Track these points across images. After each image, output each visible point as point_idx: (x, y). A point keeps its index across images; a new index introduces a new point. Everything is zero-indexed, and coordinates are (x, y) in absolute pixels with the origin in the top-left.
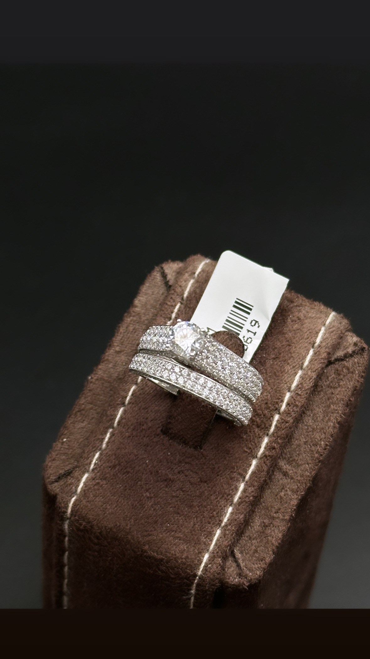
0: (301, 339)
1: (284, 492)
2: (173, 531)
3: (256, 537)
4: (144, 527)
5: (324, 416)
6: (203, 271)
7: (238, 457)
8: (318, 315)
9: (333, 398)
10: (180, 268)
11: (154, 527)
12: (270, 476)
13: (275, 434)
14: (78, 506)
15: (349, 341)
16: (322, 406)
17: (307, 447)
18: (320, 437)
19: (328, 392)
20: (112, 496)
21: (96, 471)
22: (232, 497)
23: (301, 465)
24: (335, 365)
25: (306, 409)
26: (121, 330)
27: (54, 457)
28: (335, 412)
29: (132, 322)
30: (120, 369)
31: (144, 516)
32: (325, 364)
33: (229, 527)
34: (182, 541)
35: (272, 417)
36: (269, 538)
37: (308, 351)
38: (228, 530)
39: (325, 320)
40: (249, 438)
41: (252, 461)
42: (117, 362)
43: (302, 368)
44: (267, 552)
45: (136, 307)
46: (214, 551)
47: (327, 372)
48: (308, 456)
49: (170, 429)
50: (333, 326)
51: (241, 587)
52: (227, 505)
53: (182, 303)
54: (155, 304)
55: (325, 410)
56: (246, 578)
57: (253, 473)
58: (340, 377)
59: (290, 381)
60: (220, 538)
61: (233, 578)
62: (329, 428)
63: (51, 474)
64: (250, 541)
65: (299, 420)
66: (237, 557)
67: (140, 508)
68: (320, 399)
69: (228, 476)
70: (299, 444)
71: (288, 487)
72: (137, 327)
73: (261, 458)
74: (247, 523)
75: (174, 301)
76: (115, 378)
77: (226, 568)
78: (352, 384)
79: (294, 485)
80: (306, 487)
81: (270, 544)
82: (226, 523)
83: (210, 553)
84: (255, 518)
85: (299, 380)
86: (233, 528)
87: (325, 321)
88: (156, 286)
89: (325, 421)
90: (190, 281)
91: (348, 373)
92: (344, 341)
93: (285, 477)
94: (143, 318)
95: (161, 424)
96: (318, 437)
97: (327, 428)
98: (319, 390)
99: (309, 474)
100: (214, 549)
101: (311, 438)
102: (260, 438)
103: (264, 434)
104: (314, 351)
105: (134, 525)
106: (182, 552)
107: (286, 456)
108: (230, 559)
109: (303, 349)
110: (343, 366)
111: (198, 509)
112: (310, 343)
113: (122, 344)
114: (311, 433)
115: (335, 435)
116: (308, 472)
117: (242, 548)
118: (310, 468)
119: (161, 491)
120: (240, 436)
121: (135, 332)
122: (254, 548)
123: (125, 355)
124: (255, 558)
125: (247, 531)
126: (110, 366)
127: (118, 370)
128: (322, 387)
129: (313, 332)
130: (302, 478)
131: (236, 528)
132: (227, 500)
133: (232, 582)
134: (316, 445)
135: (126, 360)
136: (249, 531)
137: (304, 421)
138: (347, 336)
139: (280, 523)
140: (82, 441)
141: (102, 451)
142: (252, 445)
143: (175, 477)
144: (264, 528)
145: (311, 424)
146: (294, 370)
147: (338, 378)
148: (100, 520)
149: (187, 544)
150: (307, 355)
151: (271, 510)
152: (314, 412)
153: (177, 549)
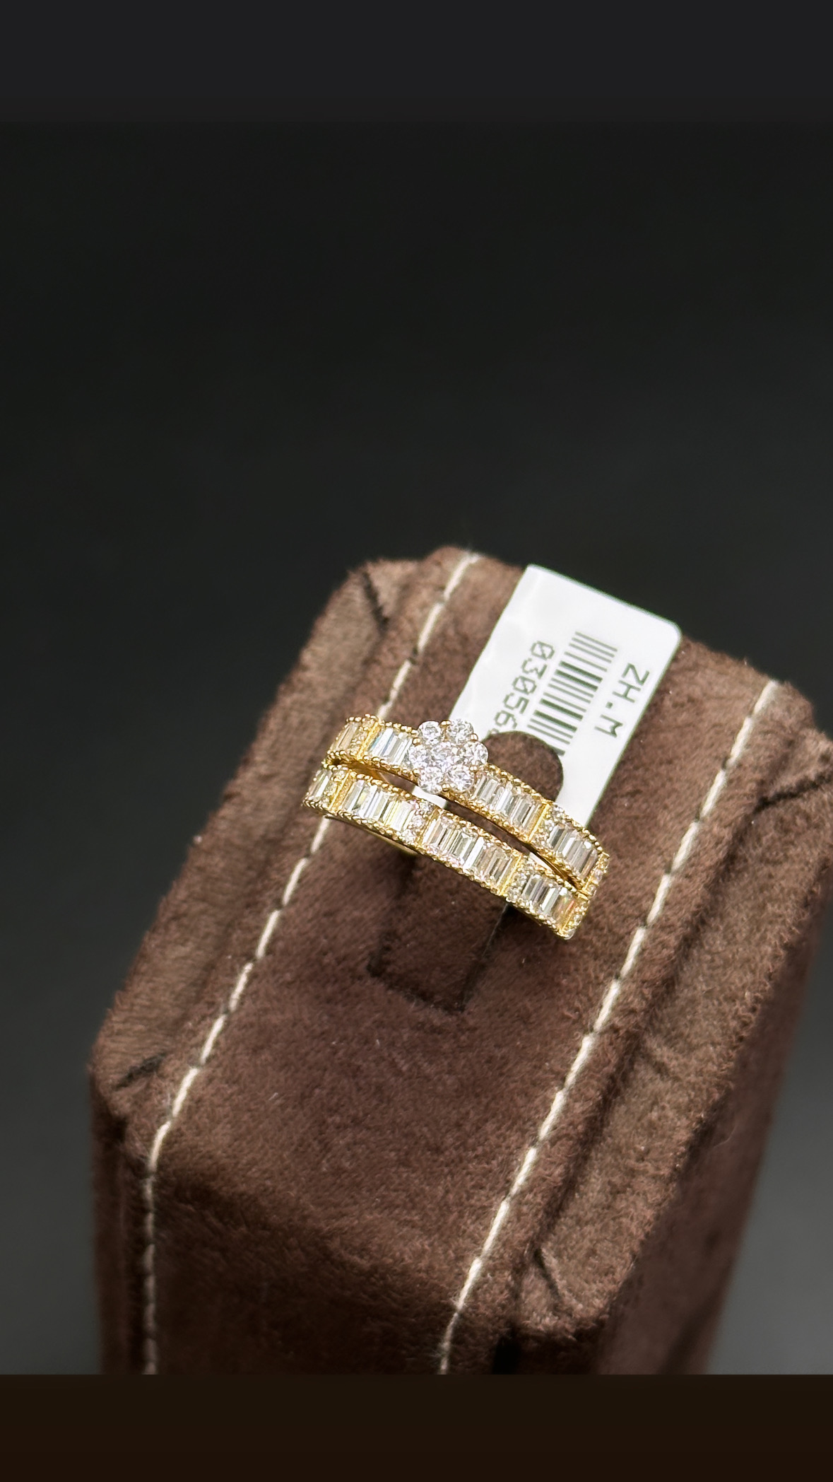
0: (697, 748)
1: (658, 1111)
2: (398, 1206)
3: (592, 1219)
5: (751, 930)
6: (464, 582)
7: (550, 1031)
8: (735, 692)
9: (772, 887)
10: (409, 576)
11: (352, 1197)
12: (624, 1073)
13: (636, 974)
14: (176, 1145)
15: (810, 749)
16: (746, 907)
17: (710, 1003)
18: (741, 980)
19: (760, 872)
20: (253, 1122)
21: (216, 1064)
22: (536, 1124)
23: (698, 1047)
24: (776, 809)
25: (707, 913)
26: (273, 723)
27: (118, 1026)
28: (777, 922)
29: (297, 706)
30: (270, 817)
32: (753, 808)
33: (529, 1197)
34: (417, 1232)
35: (630, 934)
36: (624, 1220)
37: (713, 776)
38: (526, 1204)
39: (751, 702)
40: (574, 984)
41: (580, 1040)
42: (263, 800)
43: (697, 818)
44: (620, 1254)
45: (305, 668)
46: (493, 1253)
47: (758, 826)
48: (713, 1024)
49: (388, 963)
50: (772, 717)
51: (559, 1337)
52: (523, 1143)
53: (413, 662)
54: (350, 661)
55: (753, 916)
56: (570, 1315)
57: (587, 1069)
58: (787, 838)
59: (670, 849)
60: (509, 1222)
61: (538, 1316)
62: (762, 958)
63: (111, 1068)
64: (578, 1228)
65: (692, 940)
66: (547, 1265)
67: (321, 1151)
68: (741, 890)
69: (527, 1076)
70: (693, 996)
71: (667, 1098)
72: (309, 717)
73: (602, 1034)
74: (570, 1185)
75: (396, 657)
76: (257, 839)
77: (521, 1291)
78: (816, 853)
79: (681, 1096)
80: (708, 1100)
81: (626, 1234)
82: (521, 1186)
83: (485, 1257)
84: (590, 1172)
85: (690, 847)
86: (539, 1200)
87: (751, 705)
88: (352, 619)
89: (754, 943)
90: (432, 608)
91: (808, 828)
92: (796, 751)
93: (658, 1076)
94: (323, 696)
95: (367, 952)
96: (737, 981)
97: (758, 958)
98: (739, 866)
99: (715, 1068)
100: (494, 1250)
101: (720, 985)
102: (599, 986)
103: (610, 974)
104: (726, 775)
106: (420, 1254)
107: (662, 1027)
108: (533, 1269)
109: (700, 771)
110: (796, 810)
111: (454, 1152)
112: (716, 758)
113: (274, 756)
114: (720, 971)
115: (775, 974)
116: (713, 1063)
117: (560, 1244)
118: (720, 1055)
120: (553, 979)
121: (305, 729)
122: (589, 1244)
123: (283, 783)
124: (590, 1269)
125: (571, 1204)
127: (265, 820)
128: (746, 861)
129: (723, 731)
130: (701, 1078)
131: (546, 1200)
132: (523, 1132)
133: (537, 1324)
134: (732, 999)
135: (285, 796)
136: (576, 1203)
137: (704, 942)
138: (805, 737)
139: (648, 1185)
140: (182, 990)
141: (231, 1016)
144: (610, 1198)
145: (720, 949)
146: (680, 823)
147: (783, 840)
148: (226, 1178)
149: (430, 1237)
150: (711, 785)
151: (629, 1154)
152: (726, 921)
153: (407, 1249)
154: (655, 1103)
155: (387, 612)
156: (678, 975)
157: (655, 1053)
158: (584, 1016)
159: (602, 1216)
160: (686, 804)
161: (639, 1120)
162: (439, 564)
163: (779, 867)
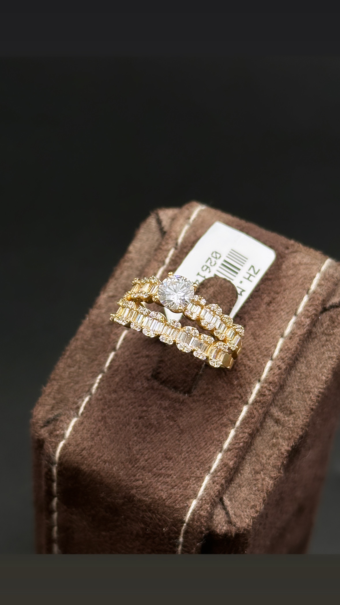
0: (296, 285)
1: (276, 439)
3: (245, 485)
6: (199, 216)
7: (230, 403)
8: (313, 262)
10: (175, 214)
12: (261, 423)
13: (267, 380)
14: (67, 450)
19: (322, 339)
21: (85, 416)
22: (222, 442)
24: (329, 312)
25: (299, 355)
27: (44, 401)
28: (329, 360)
32: (319, 311)
33: (218, 473)
35: (265, 363)
37: (303, 297)
38: (217, 477)
39: (320, 266)
40: (240, 383)
41: (242, 407)
43: (295, 314)
47: (321, 319)
49: (160, 373)
50: (328, 273)
51: (229, 535)
52: (216, 451)
53: (176, 249)
54: (149, 250)
55: (319, 357)
56: (235, 526)
57: (245, 419)
59: (283, 327)
60: (209, 484)
61: (221, 526)
63: (40, 419)
64: (239, 489)
65: (292, 367)
66: (225, 504)
68: (314, 346)
69: (218, 422)
70: (292, 391)
71: (280, 434)
73: (253, 404)
74: (237, 470)
75: (168, 246)
77: (214, 515)
79: (286, 433)
80: (298, 435)
82: (215, 469)
83: (198, 499)
84: (245, 465)
85: (292, 327)
86: (223, 475)
88: (150, 232)
89: (319, 369)
90: (184, 227)
93: (276, 424)
94: (137, 264)
95: (151, 370)
96: (311, 384)
97: (320, 375)
98: (313, 336)
99: (301, 422)
100: (203, 496)
101: (304, 385)
102: (251, 384)
103: (256, 379)
104: (308, 297)
107: (278, 403)
108: (219, 506)
109: (297, 295)
112: (304, 289)
113: (115, 289)
114: (304, 380)
115: (329, 382)
117: (232, 495)
118: (303, 416)
120: (231, 381)
124: (244, 506)
125: (236, 478)
128: (316, 334)
129: (307, 278)
130: (294, 426)
131: (226, 475)
132: (217, 446)
133: (220, 530)
136: (239, 478)
137: (297, 368)
141: (92, 395)
142: (243, 390)
145: (304, 371)
146: (288, 316)
147: (332, 325)
148: (88, 464)
150: (302, 301)
152: (307, 359)
154: (274, 436)
155: (166, 229)
156: (285, 381)
157: (275, 415)
158: (244, 397)
159: (250, 484)
160: (290, 309)
161: (267, 443)
162: (188, 209)
163: (330, 337)
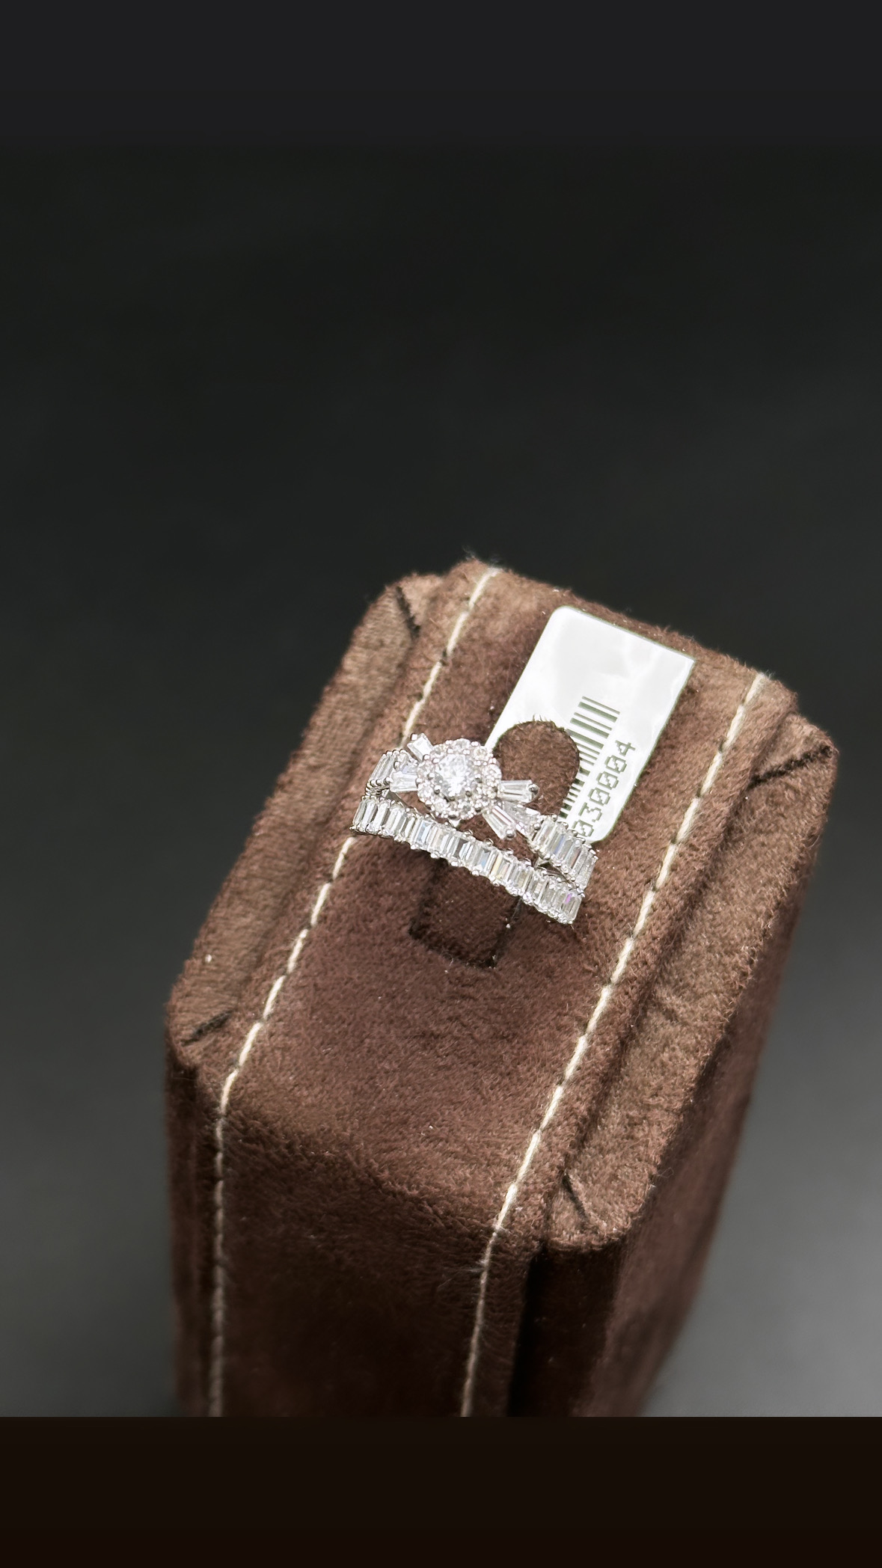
2: (441, 1140)
3: (613, 1148)
4: (380, 1133)
6: (486, 594)
7: (573, 983)
8: (730, 682)
9: (765, 854)
10: (438, 589)
11: (401, 1133)
13: (647, 932)
14: (242, 1091)
15: (795, 733)
17: (713, 956)
18: (739, 935)
20: (311, 1069)
21: (277, 1018)
22: (562, 1065)
23: (703, 995)
24: (766, 786)
26: (319, 720)
27: (189, 988)
28: (770, 884)
29: (341, 705)
30: (319, 802)
31: (380, 1110)
34: (460, 1161)
36: (642, 1148)
37: (712, 756)
39: (744, 691)
40: (593, 942)
41: (600, 991)
42: (312, 788)
43: (698, 795)
44: (638, 1178)
45: (348, 673)
46: (527, 1179)
47: (751, 801)
48: (718, 977)
49: (427, 926)
50: (762, 704)
51: (586, 1251)
53: (444, 664)
54: (386, 665)
55: (749, 880)
58: (777, 811)
59: (675, 822)
60: (540, 1152)
61: (567, 1234)
62: (757, 917)
63: (184, 1025)
66: (574, 1189)
67: (372, 1094)
68: (737, 857)
69: (552, 1023)
70: (698, 951)
71: (677, 1041)
72: (351, 714)
73: (618, 984)
76: (308, 821)
78: (803, 824)
81: (644, 1161)
83: (520, 1183)
84: (610, 1107)
85: (693, 821)
86: (566, 1131)
87: (743, 695)
88: (388, 628)
89: (750, 903)
90: (458, 616)
91: (796, 801)
92: (783, 734)
93: (669, 1021)
94: (364, 696)
95: (408, 918)
97: (754, 917)
98: (735, 837)
99: (719, 1013)
100: (528, 1176)
101: (722, 939)
102: (615, 943)
105: (359, 1130)
106: (461, 1182)
108: (561, 1193)
109: (700, 753)
110: (784, 786)
112: (714, 741)
113: (321, 750)
114: (721, 928)
115: (768, 931)
116: (717, 1009)
118: (723, 1002)
119: (412, 1057)
121: (347, 726)
122: (611, 1170)
123: (329, 773)
124: (612, 1192)
125: (594, 1135)
126: (299, 796)
127: (314, 806)
128: (741, 832)
129: (719, 718)
130: (706, 1023)
133: (565, 1241)
135: (331, 784)
138: (791, 723)
139: (662, 1116)
140: (245, 955)
141: (289, 976)
142: (599, 956)
143: (442, 1028)
144: (629, 1129)
147: (774, 812)
148: (288, 1119)
149: (470, 1167)
150: (710, 766)
151: (643, 1090)
152: (725, 884)
153: (450, 1177)
154: (665, 1045)
155: (418, 621)
156: (683, 932)
157: (664, 1002)
158: (603, 969)
159: (622, 1145)
160: (688, 783)
161: (653, 1060)
162: (464, 578)
163: (770, 836)
